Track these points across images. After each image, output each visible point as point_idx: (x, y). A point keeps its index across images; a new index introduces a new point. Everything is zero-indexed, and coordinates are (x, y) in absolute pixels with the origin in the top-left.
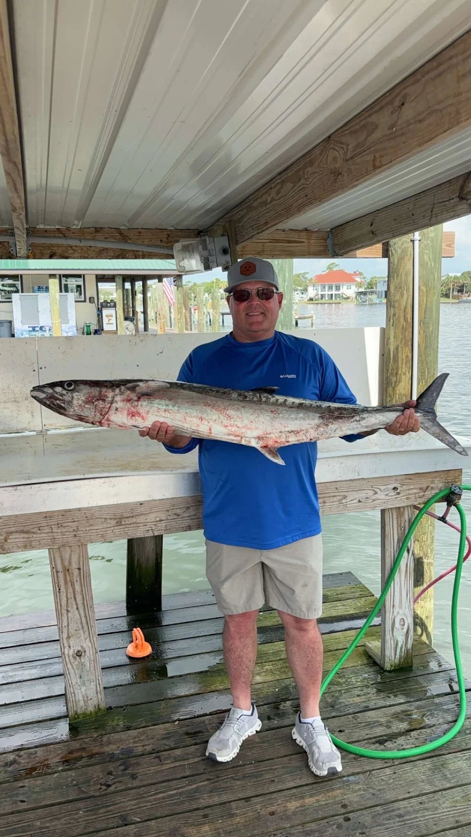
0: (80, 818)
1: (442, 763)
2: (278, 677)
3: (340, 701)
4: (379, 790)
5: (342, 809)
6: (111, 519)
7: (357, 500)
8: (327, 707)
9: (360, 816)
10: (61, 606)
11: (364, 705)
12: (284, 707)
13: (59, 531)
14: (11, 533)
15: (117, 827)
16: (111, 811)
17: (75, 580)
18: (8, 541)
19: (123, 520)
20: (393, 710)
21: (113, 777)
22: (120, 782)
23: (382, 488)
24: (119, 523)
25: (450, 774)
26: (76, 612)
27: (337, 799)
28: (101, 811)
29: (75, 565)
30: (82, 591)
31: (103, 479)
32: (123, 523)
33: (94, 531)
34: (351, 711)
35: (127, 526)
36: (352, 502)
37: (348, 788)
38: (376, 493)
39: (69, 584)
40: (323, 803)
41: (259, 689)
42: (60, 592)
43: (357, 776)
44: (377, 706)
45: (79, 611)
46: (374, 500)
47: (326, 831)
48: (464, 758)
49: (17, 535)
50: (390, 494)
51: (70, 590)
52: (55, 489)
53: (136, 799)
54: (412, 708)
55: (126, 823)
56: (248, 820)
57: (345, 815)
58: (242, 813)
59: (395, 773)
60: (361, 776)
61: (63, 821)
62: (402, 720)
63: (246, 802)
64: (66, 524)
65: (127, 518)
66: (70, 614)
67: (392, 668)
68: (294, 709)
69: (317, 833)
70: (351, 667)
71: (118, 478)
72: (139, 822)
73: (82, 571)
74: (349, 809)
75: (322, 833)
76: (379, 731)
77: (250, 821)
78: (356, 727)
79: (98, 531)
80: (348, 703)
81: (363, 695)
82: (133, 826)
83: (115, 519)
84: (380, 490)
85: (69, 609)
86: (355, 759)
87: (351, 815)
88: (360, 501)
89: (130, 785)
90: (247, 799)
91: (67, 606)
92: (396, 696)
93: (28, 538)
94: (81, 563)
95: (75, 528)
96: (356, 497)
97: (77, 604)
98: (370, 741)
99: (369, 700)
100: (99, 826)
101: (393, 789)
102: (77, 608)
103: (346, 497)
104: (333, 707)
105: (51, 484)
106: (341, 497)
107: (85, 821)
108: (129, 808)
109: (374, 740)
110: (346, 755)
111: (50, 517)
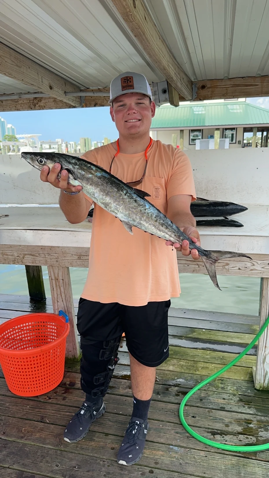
0: (26, 409)
1: (245, 463)
2: (183, 371)
3: (210, 398)
4: (186, 463)
5: (154, 464)
6: (75, 255)
7: (238, 268)
8: (198, 399)
9: (161, 474)
10: (54, 298)
11: (222, 406)
12: (172, 390)
13: (49, 257)
14: (26, 254)
15: (37, 421)
16: (41, 412)
17: (61, 286)
18: (25, 258)
19: (81, 257)
20: (240, 416)
21: (55, 395)
22: (56, 399)
23: (259, 262)
24: (79, 258)
25: (244, 474)
26: (62, 303)
27: (156, 457)
28: (37, 410)
29: (60, 278)
30: (65, 292)
31: (70, 232)
32: (82, 258)
33: (67, 260)
34: (211, 407)
35: (84, 260)
36: (233, 269)
37: (168, 453)
38: (254, 265)
39: (58, 287)
40: (146, 456)
41: (166, 374)
42: (53, 290)
43: (180, 448)
44: (231, 410)
45: (63, 302)
46: (252, 270)
47: (133, 473)
48: (265, 467)
49: (28, 256)
50: (266, 268)
51: (59, 290)
52: (45, 234)
53: (56, 411)
54: (255, 419)
55: (42, 421)
56: (98, 446)
57: (152, 469)
58: (98, 441)
59: (206, 456)
60: (183, 449)
61: (17, 408)
62: (240, 425)
63: (105, 436)
64: (52, 254)
65: (84, 256)
66: (59, 303)
67: (261, 389)
68: (177, 393)
69: (127, 472)
70: (235, 379)
71: (77, 232)
72: (48, 423)
73: (64, 281)
74: (158, 466)
75: (130, 473)
76: (219, 426)
77: (98, 447)
78: (206, 418)
79: (69, 260)
80: (212, 401)
81: (227, 400)
82: (43, 424)
83: (77, 255)
84: (257, 263)
85: (58, 300)
86: (187, 437)
87: (156, 471)
88: (239, 269)
89: (59, 402)
90: (107, 435)
91: (57, 299)
92: (249, 408)
93: (34, 258)
94: (64, 277)
95: (57, 257)
96: (237, 265)
97: (62, 299)
98: (207, 430)
99: (228, 404)
100: (30, 417)
101: (196, 467)
102: (62, 301)
103: (229, 264)
104: (201, 400)
105: (43, 231)
106: (225, 264)
107: (26, 412)
108: (49, 414)
109: (210, 430)
110: (184, 433)
111: (44, 249)
